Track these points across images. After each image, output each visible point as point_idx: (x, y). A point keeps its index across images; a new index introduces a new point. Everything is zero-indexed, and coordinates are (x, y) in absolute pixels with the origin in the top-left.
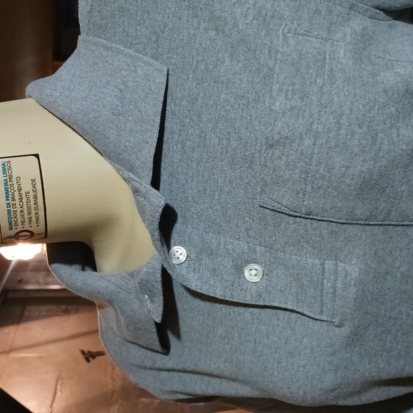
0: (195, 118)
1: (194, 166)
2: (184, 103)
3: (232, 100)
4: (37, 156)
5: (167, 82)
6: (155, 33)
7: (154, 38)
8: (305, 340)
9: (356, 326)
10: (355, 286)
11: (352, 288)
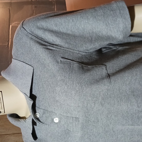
0: (41, 80)
1: (41, 92)
2: (38, 76)
3: (48, 77)
4: (1, 92)
5: (33, 71)
6: (30, 59)
7: (30, 60)
8: (69, 138)
9: (82, 135)
10: (81, 124)
11: (80, 125)
